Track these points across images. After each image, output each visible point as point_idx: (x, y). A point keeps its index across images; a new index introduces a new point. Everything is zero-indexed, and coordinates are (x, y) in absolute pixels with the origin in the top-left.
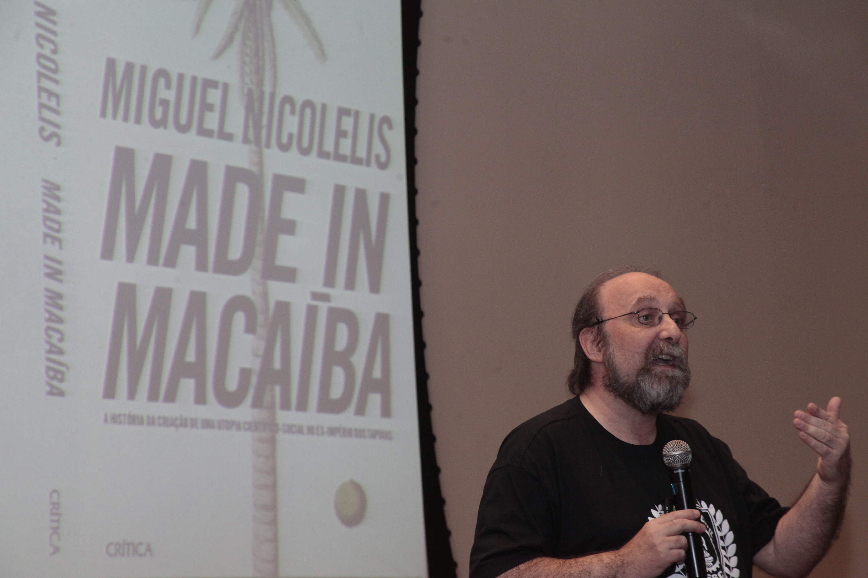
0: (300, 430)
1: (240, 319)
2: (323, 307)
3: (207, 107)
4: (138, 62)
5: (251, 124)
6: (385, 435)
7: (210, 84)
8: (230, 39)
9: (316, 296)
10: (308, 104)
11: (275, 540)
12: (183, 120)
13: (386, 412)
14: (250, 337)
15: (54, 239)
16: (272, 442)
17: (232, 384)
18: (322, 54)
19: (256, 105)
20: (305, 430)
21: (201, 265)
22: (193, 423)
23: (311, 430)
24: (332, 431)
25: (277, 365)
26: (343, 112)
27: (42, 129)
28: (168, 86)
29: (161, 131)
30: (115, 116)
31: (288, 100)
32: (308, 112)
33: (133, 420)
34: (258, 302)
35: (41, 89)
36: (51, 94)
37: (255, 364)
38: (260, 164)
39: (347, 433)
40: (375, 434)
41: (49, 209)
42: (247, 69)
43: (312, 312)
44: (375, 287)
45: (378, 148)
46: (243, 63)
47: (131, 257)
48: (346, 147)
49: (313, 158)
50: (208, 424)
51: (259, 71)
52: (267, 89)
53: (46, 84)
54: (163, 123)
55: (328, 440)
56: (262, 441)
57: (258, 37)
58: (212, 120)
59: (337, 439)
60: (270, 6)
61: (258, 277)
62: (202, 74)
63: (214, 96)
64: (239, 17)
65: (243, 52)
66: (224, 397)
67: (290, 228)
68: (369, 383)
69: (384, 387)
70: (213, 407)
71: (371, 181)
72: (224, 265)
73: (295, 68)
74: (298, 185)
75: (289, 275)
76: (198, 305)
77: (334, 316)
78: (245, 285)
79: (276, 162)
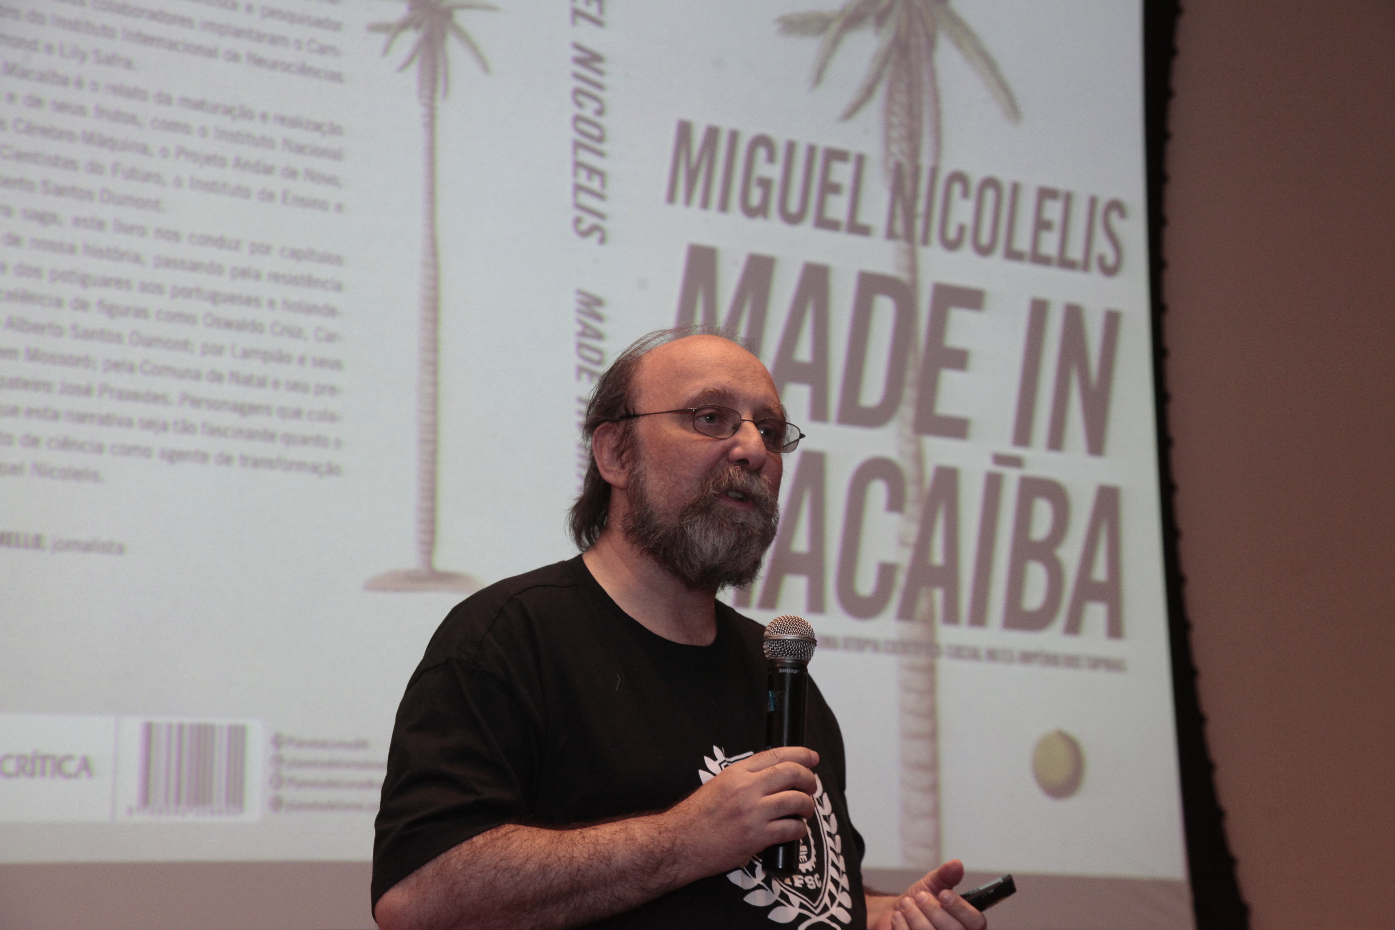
0: (974, 655)
1: (878, 491)
2: (1011, 478)
3: (830, 188)
4: (726, 125)
5: (899, 211)
6: (1114, 665)
7: (835, 155)
8: (868, 92)
9: (1001, 459)
10: (990, 183)
11: (935, 814)
12: (793, 206)
13: (1115, 629)
14: (894, 519)
16: (930, 671)
17: (865, 583)
18: (1013, 111)
19: (908, 184)
20: (983, 654)
21: (818, 413)
23: (992, 655)
24: (1027, 658)
25: (938, 557)
26: (1046, 194)
27: (577, 221)
28: (771, 158)
29: (758, 223)
30: (688, 201)
31: (958, 177)
32: (990, 194)
34: (907, 467)
35: (578, 165)
36: (592, 171)
37: (903, 558)
38: (913, 268)
39: (1051, 660)
40: (1097, 663)
41: (587, 332)
42: (895, 134)
43: (993, 484)
45: (1102, 246)
46: (888, 126)
48: (1050, 244)
49: (997, 260)
51: (913, 137)
52: (926, 161)
53: (586, 157)
54: (761, 211)
55: (1019, 670)
56: (913, 668)
57: (913, 89)
58: (838, 207)
59: (1035, 670)
60: (931, 44)
61: (908, 431)
62: (824, 142)
63: (842, 173)
64: (884, 60)
65: (888, 112)
66: (854, 604)
67: (959, 360)
68: (1087, 588)
69: (1112, 596)
70: (836, 619)
71: (1091, 293)
72: (854, 413)
73: (970, 132)
74: (973, 299)
75: (957, 428)
76: (812, 470)
77: (1030, 489)
78: (887, 442)
79: (937, 266)
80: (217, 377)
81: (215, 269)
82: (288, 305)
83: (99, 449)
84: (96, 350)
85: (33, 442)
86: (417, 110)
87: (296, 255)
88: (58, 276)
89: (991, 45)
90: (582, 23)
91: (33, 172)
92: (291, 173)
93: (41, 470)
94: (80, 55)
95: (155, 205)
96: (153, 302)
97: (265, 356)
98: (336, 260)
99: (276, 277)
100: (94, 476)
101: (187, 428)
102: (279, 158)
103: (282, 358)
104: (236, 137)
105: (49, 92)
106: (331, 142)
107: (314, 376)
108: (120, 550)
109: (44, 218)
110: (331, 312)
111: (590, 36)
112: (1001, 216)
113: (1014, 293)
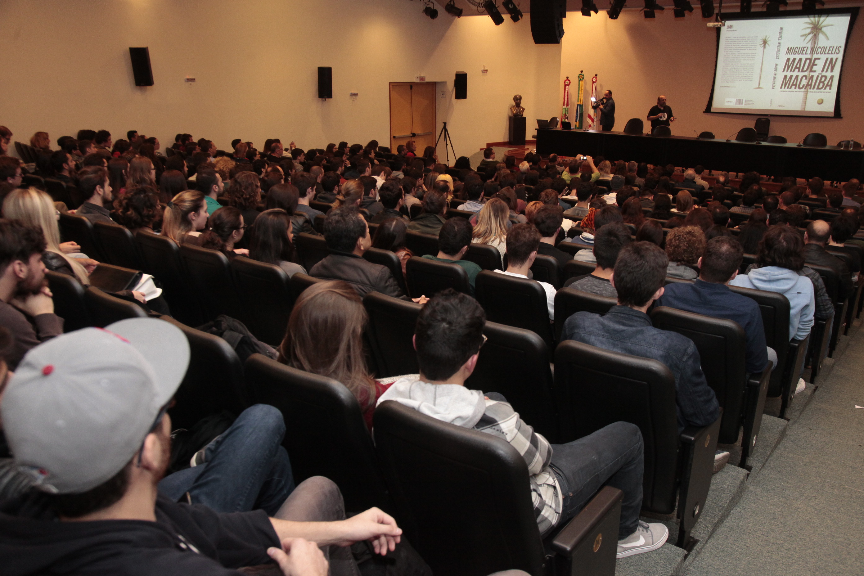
0: (812, 92)
1: (804, 78)
2: (820, 76)
3: (803, 50)
4: (793, 47)
5: (811, 52)
6: (829, 92)
7: (805, 47)
8: (810, 40)
9: (819, 74)
10: (824, 47)
11: (805, 106)
12: (799, 53)
13: (830, 89)
14: (806, 80)
15: (776, 71)
16: (807, 94)
17: (801, 86)
18: (828, 39)
19: (813, 49)
21: (799, 71)
23: (814, 92)
24: (818, 92)
25: (810, 83)
26: (830, 47)
27: (776, 57)
31: (820, 47)
33: (784, 91)
34: (808, 76)
37: (806, 84)
38: (812, 56)
39: (821, 92)
40: (827, 92)
41: (776, 67)
42: (812, 44)
43: (818, 77)
45: (837, 51)
47: (787, 71)
48: (830, 52)
50: (796, 92)
51: (815, 44)
52: (815, 46)
53: (778, 52)
54: (796, 54)
56: (805, 94)
57: (815, 39)
60: (819, 34)
61: (809, 72)
62: (803, 46)
63: (805, 49)
64: (812, 37)
65: (812, 42)
66: (799, 88)
67: (816, 65)
68: (827, 85)
69: (831, 86)
70: (797, 90)
71: (834, 56)
72: (803, 71)
73: (822, 41)
74: (819, 59)
75: (815, 71)
76: (797, 77)
77: (822, 77)
78: (806, 74)
79: (815, 56)
80: (744, 74)
81: (744, 66)
82: (750, 68)
83: (734, 80)
84: (735, 73)
85: (730, 80)
86: (762, 51)
87: (751, 64)
88: (733, 68)
89: (826, 33)
91: (732, 61)
93: (731, 82)
95: (740, 62)
96: (739, 69)
97: (747, 72)
98: (754, 64)
99: (749, 66)
100: (734, 82)
101: (741, 78)
102: (750, 57)
103: (749, 72)
104: (747, 56)
105: (733, 55)
106: (755, 55)
107: (751, 73)
109: (732, 64)
110: (753, 68)
111: (780, 41)
112: (824, 50)
113: (823, 57)
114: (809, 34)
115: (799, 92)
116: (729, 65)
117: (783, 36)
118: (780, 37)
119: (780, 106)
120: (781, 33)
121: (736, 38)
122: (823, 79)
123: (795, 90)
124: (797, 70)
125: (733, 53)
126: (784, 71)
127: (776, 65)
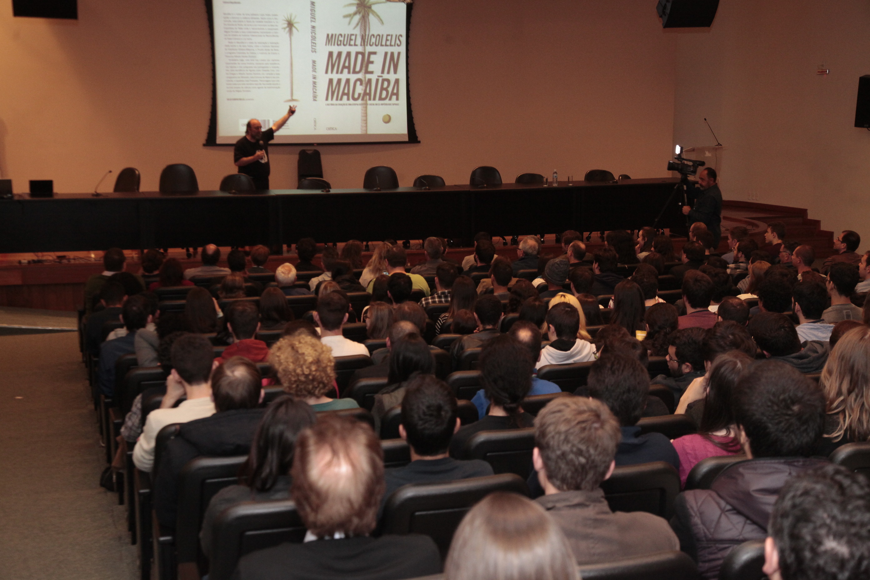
0: (373, 105)
1: (358, 83)
2: (380, 79)
3: (351, 40)
4: (334, 34)
5: (362, 42)
6: (397, 104)
7: (352, 35)
8: (357, 24)
9: (378, 76)
10: (378, 35)
11: (366, 126)
12: (345, 43)
13: (397, 99)
14: (361, 87)
15: (314, 71)
16: (366, 107)
17: (356, 96)
18: (382, 22)
19: (364, 38)
20: (375, 104)
21: (349, 72)
22: (346, 105)
23: (376, 104)
24: (382, 104)
25: (368, 91)
26: (388, 35)
27: (312, 50)
28: (342, 37)
29: (340, 47)
30: (328, 45)
31: (373, 35)
32: (378, 37)
33: (332, 105)
34: (363, 79)
36: (313, 43)
37: (362, 92)
38: (365, 50)
39: (386, 104)
40: (394, 104)
41: (314, 66)
42: (362, 30)
43: (377, 80)
44: (395, 72)
45: (398, 42)
47: (332, 72)
48: (388, 43)
49: (379, 47)
50: (350, 105)
51: (365, 30)
52: (367, 33)
53: (313, 41)
54: (340, 45)
55: (381, 106)
56: (364, 107)
57: (365, 22)
58: (352, 43)
59: (384, 106)
60: (368, 15)
61: (363, 74)
62: (350, 33)
63: (353, 37)
64: (360, 19)
65: (361, 27)
66: (354, 99)
67: (372, 62)
68: (393, 94)
69: (397, 95)
70: (351, 101)
71: (395, 50)
72: (355, 72)
73: (375, 28)
74: (375, 53)
75: (372, 73)
76: (348, 81)
77: (384, 80)
78: (360, 76)
79: (369, 49)
80: (264, 77)
81: (263, 64)
82: (273, 67)
83: (250, 88)
84: (249, 76)
85: (242, 88)
86: (289, 39)
87: (273, 60)
88: (245, 67)
89: (379, 14)
90: (312, 22)
91: (241, 55)
92: (272, 50)
93: (244, 91)
94: (245, 39)
95: (255, 57)
96: (255, 69)
97: (269, 74)
98: (278, 60)
99: (271, 64)
100: (249, 91)
101: (260, 84)
102: (270, 48)
103: (272, 74)
104: (265, 46)
105: (242, 45)
106: (277, 45)
107: (276, 76)
108: (252, 100)
109: (242, 60)
110: (278, 67)
111: (313, 24)
112: (380, 40)
113: (382, 51)
114: (355, 14)
115: (355, 104)
116: (236, 62)
117: (318, 15)
118: (313, 18)
119: (330, 129)
120: (313, 10)
121: (242, 16)
122: (386, 84)
123: (348, 102)
124: (346, 71)
125: (239, 41)
126: (327, 72)
127: (314, 62)
